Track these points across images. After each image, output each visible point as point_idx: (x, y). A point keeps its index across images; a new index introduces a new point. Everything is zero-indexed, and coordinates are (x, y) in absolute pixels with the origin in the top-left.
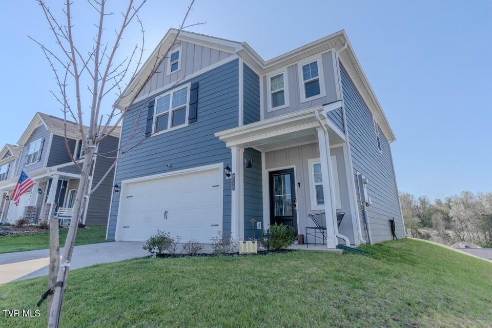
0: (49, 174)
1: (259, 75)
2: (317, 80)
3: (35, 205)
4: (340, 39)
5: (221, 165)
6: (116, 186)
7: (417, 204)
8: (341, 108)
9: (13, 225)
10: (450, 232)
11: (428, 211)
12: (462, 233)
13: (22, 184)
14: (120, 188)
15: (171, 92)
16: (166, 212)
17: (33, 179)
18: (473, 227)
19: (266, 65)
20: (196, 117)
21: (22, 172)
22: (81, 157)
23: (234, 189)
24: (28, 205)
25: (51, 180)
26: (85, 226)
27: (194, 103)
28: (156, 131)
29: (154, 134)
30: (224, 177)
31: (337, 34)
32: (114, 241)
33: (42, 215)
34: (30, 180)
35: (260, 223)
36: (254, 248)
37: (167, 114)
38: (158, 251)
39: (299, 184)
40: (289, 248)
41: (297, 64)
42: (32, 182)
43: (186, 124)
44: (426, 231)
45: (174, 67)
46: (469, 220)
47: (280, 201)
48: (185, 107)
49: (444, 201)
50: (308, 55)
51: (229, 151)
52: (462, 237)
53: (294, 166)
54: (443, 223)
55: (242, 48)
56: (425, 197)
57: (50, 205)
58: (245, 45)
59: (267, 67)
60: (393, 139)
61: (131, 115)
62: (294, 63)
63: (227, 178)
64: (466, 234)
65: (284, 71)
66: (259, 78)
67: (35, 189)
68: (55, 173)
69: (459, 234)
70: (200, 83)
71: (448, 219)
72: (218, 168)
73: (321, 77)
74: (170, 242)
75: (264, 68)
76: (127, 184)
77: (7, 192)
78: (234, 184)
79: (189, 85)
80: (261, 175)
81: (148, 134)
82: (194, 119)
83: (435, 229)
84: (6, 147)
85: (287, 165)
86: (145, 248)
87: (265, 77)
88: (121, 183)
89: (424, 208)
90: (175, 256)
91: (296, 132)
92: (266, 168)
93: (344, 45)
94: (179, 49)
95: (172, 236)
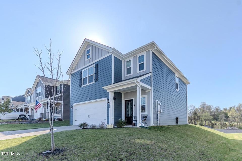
0: (46, 101)
1: (122, 60)
2: (144, 63)
3: (43, 112)
4: (152, 45)
5: (106, 99)
6: (71, 106)
7: (214, 110)
8: (151, 75)
9: (37, 120)
10: (227, 123)
11: (219, 113)
12: (232, 123)
13: (37, 105)
14: (73, 106)
15: (88, 68)
16: (89, 115)
17: (41, 103)
18: (239, 120)
19: (124, 56)
20: (97, 79)
21: (37, 101)
22: (57, 94)
23: (110, 108)
24: (41, 113)
25: (47, 103)
26: (63, 120)
27: (96, 73)
28: (83, 85)
29: (82, 86)
30: (107, 103)
31: (151, 43)
32: (73, 125)
33: (46, 116)
34: (40, 103)
35: (121, 119)
36: (112, 126)
37: (87, 77)
38: (83, 127)
39: (134, 105)
40: (124, 127)
41: (136, 56)
42: (41, 104)
43: (94, 82)
44: (215, 122)
45: (88, 57)
46: (237, 117)
47: (128, 111)
48: (93, 75)
49: (228, 108)
50: (141, 52)
51: (108, 93)
52: (232, 125)
53: (133, 99)
54: (224, 119)
55: (113, 50)
56: (219, 106)
57: (49, 112)
58: (114, 49)
59: (125, 57)
60: (189, 83)
61: (73, 77)
62: (135, 55)
63: (108, 103)
64: (234, 123)
65: (131, 59)
66: (122, 62)
67: (42, 107)
68: (48, 100)
69: (231, 123)
70: (98, 64)
71: (227, 117)
72: (105, 100)
73: (145, 62)
74: (87, 125)
75: (123, 57)
76: (75, 105)
77: (32, 108)
78: (110, 106)
79: (94, 65)
80: (122, 102)
81: (80, 86)
82: (96, 80)
83: (220, 121)
84: (27, 89)
85: (131, 98)
86: (79, 127)
87: (124, 61)
88: (73, 105)
89: (217, 112)
90: (88, 129)
91: (130, 87)
92: (124, 99)
93: (155, 47)
94: (90, 48)
95: (87, 123)
